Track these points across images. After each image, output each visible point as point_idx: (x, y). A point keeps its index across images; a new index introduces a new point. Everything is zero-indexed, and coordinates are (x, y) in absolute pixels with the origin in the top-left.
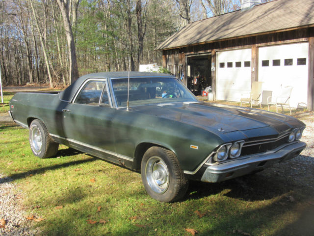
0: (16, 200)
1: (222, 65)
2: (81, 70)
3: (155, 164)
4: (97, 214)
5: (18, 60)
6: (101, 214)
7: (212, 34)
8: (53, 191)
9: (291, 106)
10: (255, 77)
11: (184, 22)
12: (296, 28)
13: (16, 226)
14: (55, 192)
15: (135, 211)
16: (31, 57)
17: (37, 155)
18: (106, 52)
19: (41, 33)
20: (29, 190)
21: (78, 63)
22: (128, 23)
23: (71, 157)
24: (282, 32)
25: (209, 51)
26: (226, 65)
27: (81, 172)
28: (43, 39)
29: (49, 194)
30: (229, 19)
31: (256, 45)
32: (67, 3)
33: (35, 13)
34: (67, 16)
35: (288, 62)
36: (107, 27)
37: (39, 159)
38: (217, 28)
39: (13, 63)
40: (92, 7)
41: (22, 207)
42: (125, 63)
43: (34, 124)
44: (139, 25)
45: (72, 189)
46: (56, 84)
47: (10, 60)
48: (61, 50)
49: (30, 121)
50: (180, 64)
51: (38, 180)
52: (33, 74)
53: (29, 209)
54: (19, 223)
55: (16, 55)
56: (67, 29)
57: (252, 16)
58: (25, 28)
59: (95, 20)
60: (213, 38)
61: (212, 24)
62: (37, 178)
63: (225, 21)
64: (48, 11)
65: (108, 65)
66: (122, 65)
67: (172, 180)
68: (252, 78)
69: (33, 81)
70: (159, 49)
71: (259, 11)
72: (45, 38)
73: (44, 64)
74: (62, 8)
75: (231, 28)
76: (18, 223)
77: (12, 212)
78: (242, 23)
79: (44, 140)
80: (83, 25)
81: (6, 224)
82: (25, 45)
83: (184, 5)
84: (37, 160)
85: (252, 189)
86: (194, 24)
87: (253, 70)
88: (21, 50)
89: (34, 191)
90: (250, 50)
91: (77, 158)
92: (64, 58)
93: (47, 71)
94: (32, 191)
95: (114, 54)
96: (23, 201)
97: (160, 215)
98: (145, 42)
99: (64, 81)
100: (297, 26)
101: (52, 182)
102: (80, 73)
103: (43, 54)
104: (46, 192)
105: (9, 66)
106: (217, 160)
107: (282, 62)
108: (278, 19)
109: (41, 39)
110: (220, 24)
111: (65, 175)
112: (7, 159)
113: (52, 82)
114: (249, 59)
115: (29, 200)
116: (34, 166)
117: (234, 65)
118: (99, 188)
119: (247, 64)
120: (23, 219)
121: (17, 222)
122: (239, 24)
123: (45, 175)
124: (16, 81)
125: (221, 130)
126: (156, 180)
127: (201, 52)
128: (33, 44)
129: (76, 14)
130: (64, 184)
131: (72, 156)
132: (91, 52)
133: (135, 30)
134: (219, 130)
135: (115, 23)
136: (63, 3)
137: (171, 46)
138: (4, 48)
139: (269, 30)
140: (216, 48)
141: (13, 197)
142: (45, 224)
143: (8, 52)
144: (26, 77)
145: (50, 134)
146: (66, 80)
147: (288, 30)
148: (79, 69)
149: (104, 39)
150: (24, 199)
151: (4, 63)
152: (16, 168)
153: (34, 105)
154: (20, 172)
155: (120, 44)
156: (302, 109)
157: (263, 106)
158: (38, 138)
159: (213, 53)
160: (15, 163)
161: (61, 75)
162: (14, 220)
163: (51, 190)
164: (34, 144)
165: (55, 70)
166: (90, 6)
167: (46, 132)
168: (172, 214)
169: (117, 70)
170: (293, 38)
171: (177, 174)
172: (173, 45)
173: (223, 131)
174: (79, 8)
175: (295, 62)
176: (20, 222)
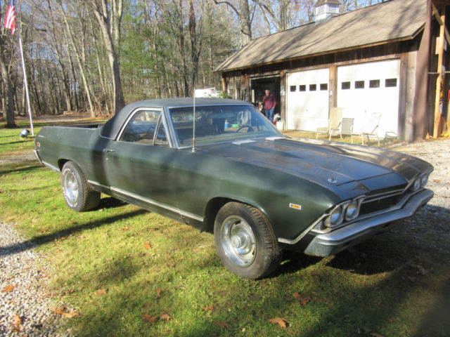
0: (40, 280)
1: (293, 88)
2: (127, 97)
3: (235, 226)
4: (156, 302)
5: (53, 85)
6: (161, 301)
7: (280, 53)
8: (93, 264)
9: (379, 136)
10: (334, 103)
11: (245, 40)
12: (386, 43)
13: (37, 327)
14: (95, 266)
15: (209, 296)
16: (68, 81)
17: (72, 208)
18: (155, 75)
19: (77, 52)
20: (60, 262)
21: (123, 88)
22: (180, 41)
23: (116, 208)
24: (368, 48)
25: (277, 72)
26: (298, 88)
27: (131, 231)
28: (81, 60)
29: (86, 269)
30: (300, 34)
31: (335, 64)
32: (108, 17)
33: (70, 29)
34: (109, 32)
35: (374, 84)
36: (156, 45)
37: (75, 213)
38: (285, 45)
39: (47, 89)
40: (138, 22)
41: (48, 292)
42: (177, 88)
43: (67, 168)
44: (192, 43)
45: (120, 259)
46: (98, 113)
47: (44, 86)
48: (102, 72)
49: (61, 163)
50: (243, 88)
51: (72, 245)
52: (71, 101)
53: (58, 294)
54: (42, 321)
55: (51, 80)
56: (109, 48)
57: (329, 29)
58: (59, 48)
59: (141, 37)
60: (282, 57)
61: (280, 39)
62: (71, 243)
63: (295, 37)
64: (86, 27)
65: (158, 90)
66: (175, 91)
67: (260, 250)
68: (330, 103)
69: (72, 109)
70: (218, 71)
71: (337, 23)
72: (84, 59)
73: (83, 90)
74: (102, 23)
75: (304, 45)
76: (40, 321)
77: (33, 301)
78: (318, 37)
79: (81, 188)
80: (128, 44)
81: (22, 323)
82: (60, 68)
83: (245, 18)
84: (72, 215)
85: (364, 255)
86: (257, 41)
87: (331, 93)
88: (56, 74)
89: (66, 265)
90: (328, 70)
91: (125, 210)
92: (107, 83)
93: (87, 98)
94: (63, 264)
95: (165, 77)
96: (50, 281)
97: (246, 302)
98: (201, 63)
99: (107, 109)
100: (386, 39)
101: (92, 249)
102: (125, 100)
103: (82, 78)
104: (83, 265)
105: (42, 92)
106: (329, 225)
107: (367, 84)
108: (362, 32)
109: (78, 61)
110: (289, 41)
111: (110, 237)
112: (32, 214)
113: (94, 110)
114: (326, 81)
115: (58, 281)
116: (68, 224)
117: (308, 88)
118: (156, 257)
119: (324, 87)
120: (48, 314)
121: (38, 319)
122: (313, 39)
123: (82, 237)
124: (51, 109)
125: (333, 180)
126: (236, 249)
127: (268, 74)
128: (69, 66)
129: (119, 30)
130: (108, 251)
131: (119, 208)
132: (137, 75)
133: (188, 49)
134: (330, 180)
135: (165, 41)
136: (102, 17)
137: (232, 67)
138: (36, 71)
139: (351, 46)
140: (286, 69)
141: (36, 275)
142: (80, 322)
143: (40, 76)
144: (64, 104)
145: (89, 181)
146: (109, 108)
147: (375, 45)
148: (124, 95)
149: (153, 60)
150: (52, 279)
151: (36, 90)
152: (44, 227)
153: (66, 142)
154: (48, 233)
155: (171, 65)
156: (391, 139)
157: (344, 136)
158: (73, 185)
159: (282, 74)
160: (43, 219)
161: (103, 103)
162: (35, 315)
163: (90, 263)
164: (68, 194)
165: (97, 96)
166: (135, 21)
167: (84, 178)
168: (263, 300)
169: (169, 97)
170: (381, 55)
171: (267, 242)
172: (234, 66)
173: (335, 182)
174: (121, 24)
175: (383, 83)
176: (44, 318)
